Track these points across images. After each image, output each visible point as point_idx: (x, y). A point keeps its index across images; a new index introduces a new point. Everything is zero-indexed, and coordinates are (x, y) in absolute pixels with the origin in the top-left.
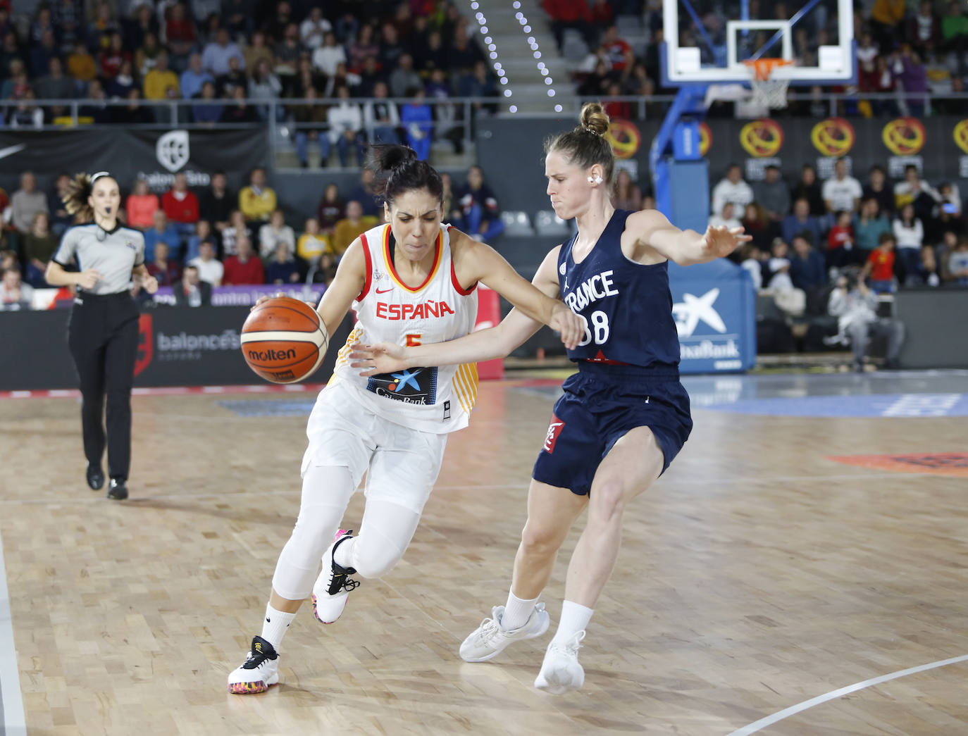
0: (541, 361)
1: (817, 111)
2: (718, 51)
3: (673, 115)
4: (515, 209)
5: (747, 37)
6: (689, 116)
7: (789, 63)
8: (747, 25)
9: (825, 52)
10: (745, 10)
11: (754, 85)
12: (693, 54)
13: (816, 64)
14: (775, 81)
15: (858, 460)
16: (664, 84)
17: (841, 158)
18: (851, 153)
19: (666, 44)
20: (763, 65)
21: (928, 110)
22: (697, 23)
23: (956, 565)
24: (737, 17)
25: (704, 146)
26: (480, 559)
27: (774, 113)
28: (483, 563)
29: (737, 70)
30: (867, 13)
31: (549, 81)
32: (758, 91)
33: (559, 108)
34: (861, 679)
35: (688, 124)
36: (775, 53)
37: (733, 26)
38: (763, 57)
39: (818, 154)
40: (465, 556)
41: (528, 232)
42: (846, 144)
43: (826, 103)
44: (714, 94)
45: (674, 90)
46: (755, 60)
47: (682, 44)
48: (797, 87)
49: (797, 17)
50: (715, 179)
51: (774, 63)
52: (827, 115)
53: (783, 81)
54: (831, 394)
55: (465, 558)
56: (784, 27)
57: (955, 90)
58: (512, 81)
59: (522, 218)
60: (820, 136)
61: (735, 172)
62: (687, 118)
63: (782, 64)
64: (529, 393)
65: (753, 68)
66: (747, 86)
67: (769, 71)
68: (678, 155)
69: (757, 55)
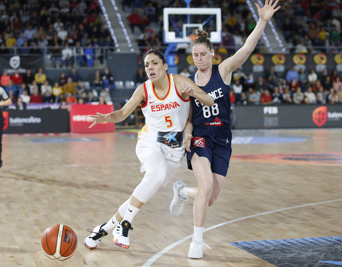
0: (126, 126)
2: (180, 33)
3: (167, 52)
4: (119, 80)
5: (189, 29)
6: (171, 53)
8: (189, 25)
9: (212, 34)
10: (189, 21)
12: (173, 34)
16: (164, 43)
19: (164, 31)
22: (174, 25)
23: (251, 188)
24: (186, 23)
25: (176, 62)
29: (186, 39)
30: (226, 22)
34: (222, 222)
35: (171, 55)
37: (185, 26)
41: (123, 87)
42: (219, 62)
44: (179, 46)
45: (167, 45)
46: (191, 36)
47: (170, 30)
49: (205, 23)
56: (201, 26)
58: (119, 42)
59: (121, 83)
61: (186, 70)
64: (123, 136)
65: (191, 38)
66: (189, 44)
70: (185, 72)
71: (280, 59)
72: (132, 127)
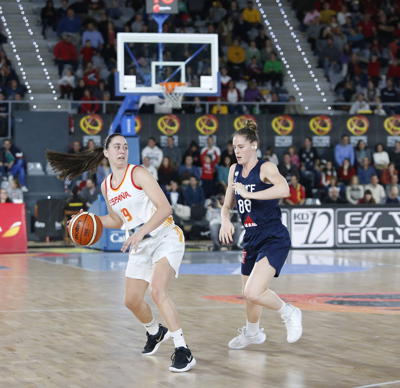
0: (48, 244)
1: (199, 110)
2: (147, 78)
3: (121, 111)
4: (35, 161)
5: (162, 69)
6: (129, 112)
7: (184, 85)
8: (161, 63)
9: (204, 79)
10: (161, 55)
11: (165, 95)
12: (132, 79)
13: (199, 85)
14: (176, 94)
15: (219, 298)
16: (117, 94)
17: (211, 136)
18: (216, 133)
19: (118, 73)
20: (170, 85)
21: (257, 111)
22: (135, 62)
24: (157, 60)
25: (137, 128)
26: (14, 350)
27: (175, 111)
28: (15, 352)
29: (156, 88)
30: (225, 59)
31: (54, 92)
32: (167, 100)
33: (59, 107)
35: (129, 116)
36: (177, 79)
37: (154, 64)
38: (170, 81)
39: (198, 133)
40: (6, 348)
41: (42, 173)
42: (214, 129)
43: (203, 106)
44: (143, 101)
45: (122, 98)
46: (165, 83)
47: (127, 73)
48: (188, 98)
49: (188, 60)
50: (143, 146)
51: (176, 84)
52: (203, 113)
53: (180, 94)
54: (204, 262)
55: (5, 350)
56: (182, 65)
57: (273, 101)
58: (34, 92)
59: (39, 166)
60: (200, 124)
62: (129, 113)
63: (180, 85)
64: (41, 260)
65: (165, 87)
66: (161, 96)
67: (173, 89)
68: (123, 132)
69: (167, 80)
70: (152, 147)
71: (324, 125)
72: (58, 243)
